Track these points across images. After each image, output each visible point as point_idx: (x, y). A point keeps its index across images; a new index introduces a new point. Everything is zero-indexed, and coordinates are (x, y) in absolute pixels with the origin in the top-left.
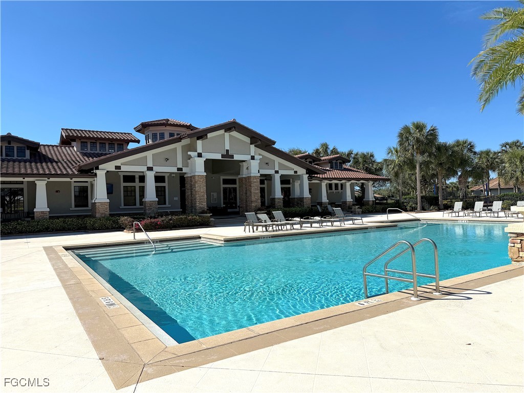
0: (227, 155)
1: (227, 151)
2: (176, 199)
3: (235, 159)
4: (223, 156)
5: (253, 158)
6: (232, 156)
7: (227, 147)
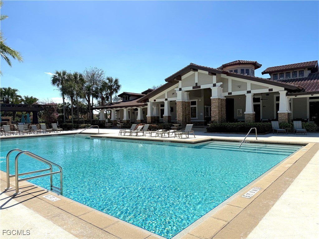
0: (197, 86)
1: (196, 84)
2: (201, 114)
3: (201, 88)
4: (194, 88)
5: (214, 85)
6: (200, 87)
7: (196, 81)
